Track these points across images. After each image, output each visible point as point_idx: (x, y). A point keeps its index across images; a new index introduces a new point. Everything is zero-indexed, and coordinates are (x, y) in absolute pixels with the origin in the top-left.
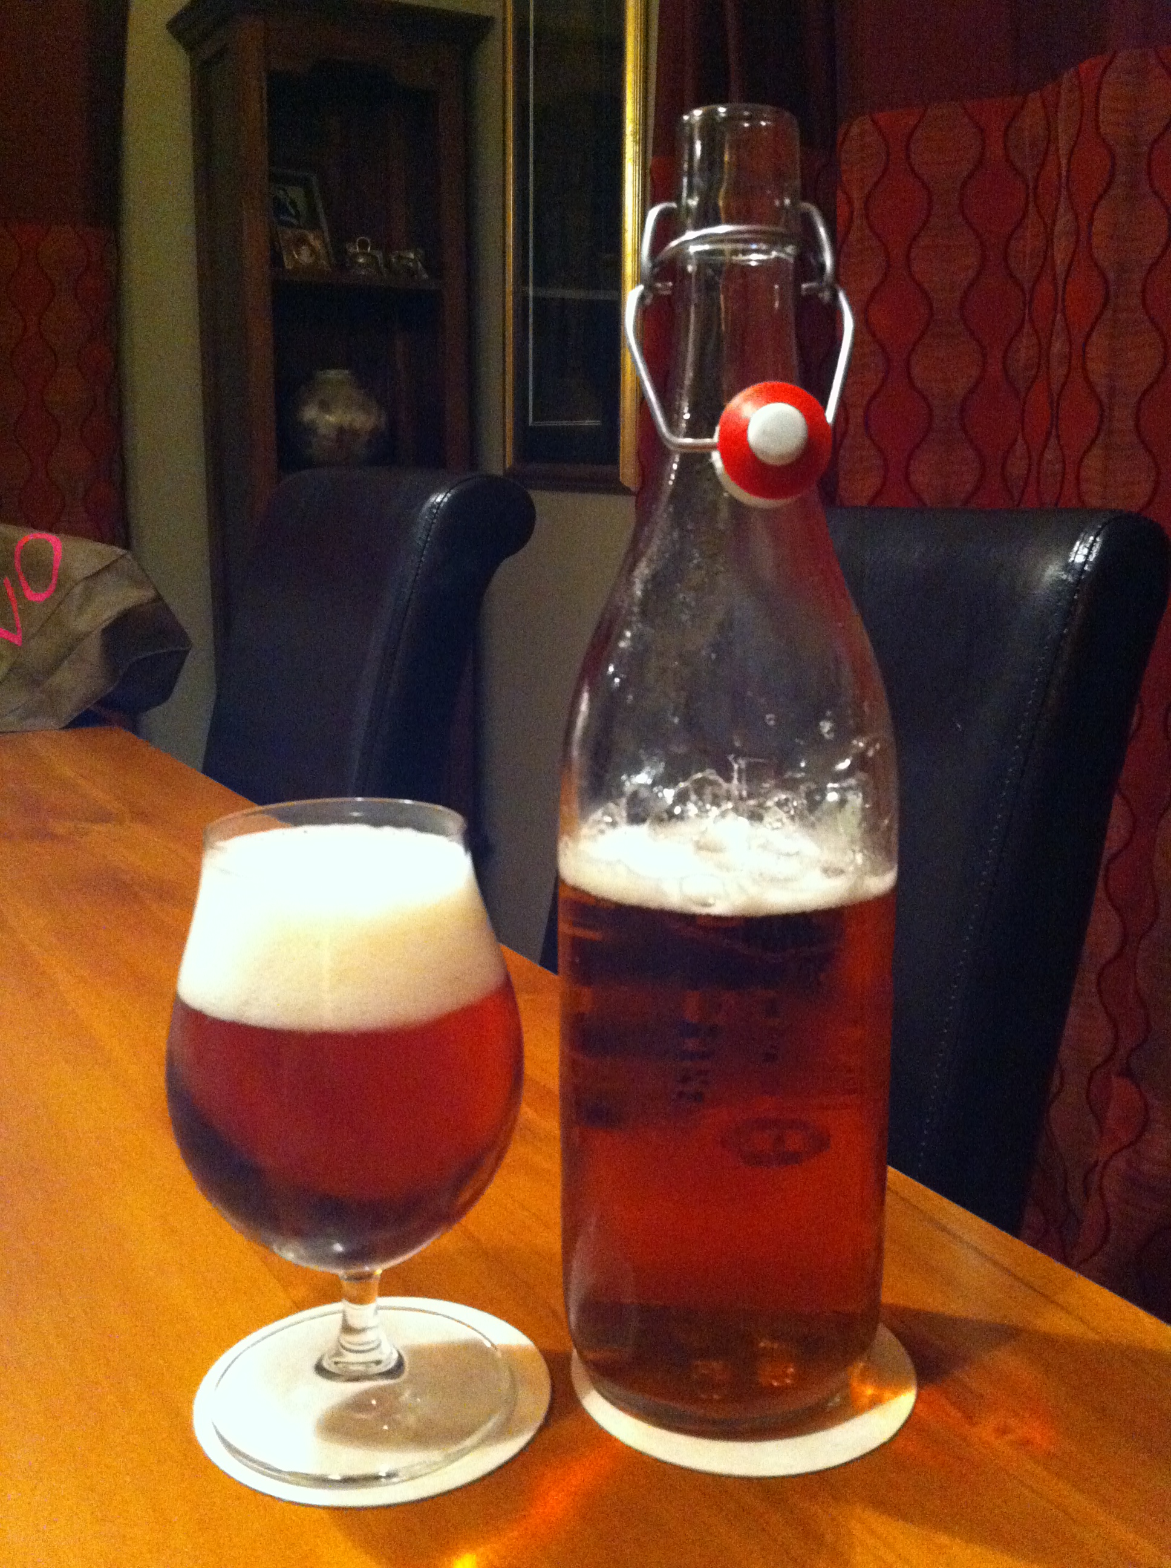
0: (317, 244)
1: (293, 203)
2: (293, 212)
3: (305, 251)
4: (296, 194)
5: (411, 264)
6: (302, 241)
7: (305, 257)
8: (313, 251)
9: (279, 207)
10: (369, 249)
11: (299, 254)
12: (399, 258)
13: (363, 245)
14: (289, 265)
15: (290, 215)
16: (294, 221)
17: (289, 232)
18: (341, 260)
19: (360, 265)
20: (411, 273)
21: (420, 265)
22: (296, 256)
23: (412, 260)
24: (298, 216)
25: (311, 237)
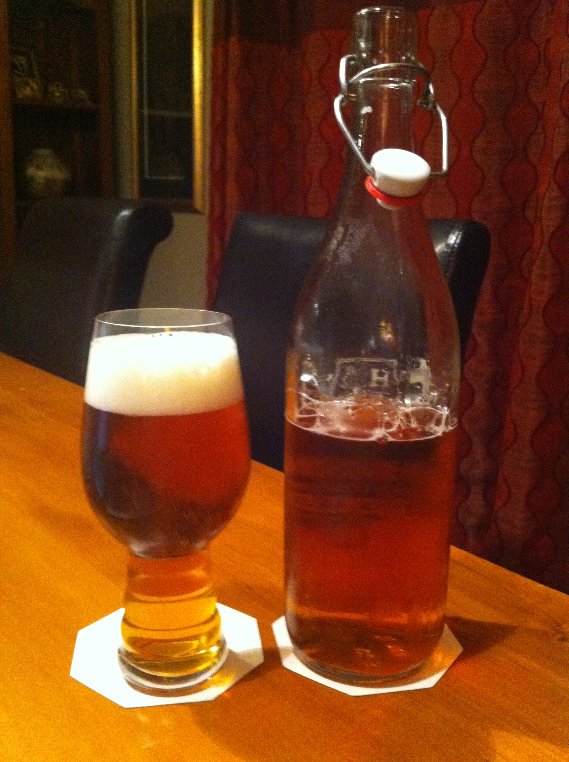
0: (35, 86)
1: (21, 65)
2: (21, 69)
3: (28, 89)
4: (22, 60)
5: (82, 97)
6: (26, 84)
7: (28, 92)
8: (32, 88)
9: (14, 67)
10: (61, 89)
11: (25, 90)
12: (76, 94)
13: (57, 87)
14: (20, 96)
16: (22, 74)
17: (19, 80)
18: (48, 94)
19: (57, 97)
20: (82, 101)
21: (87, 97)
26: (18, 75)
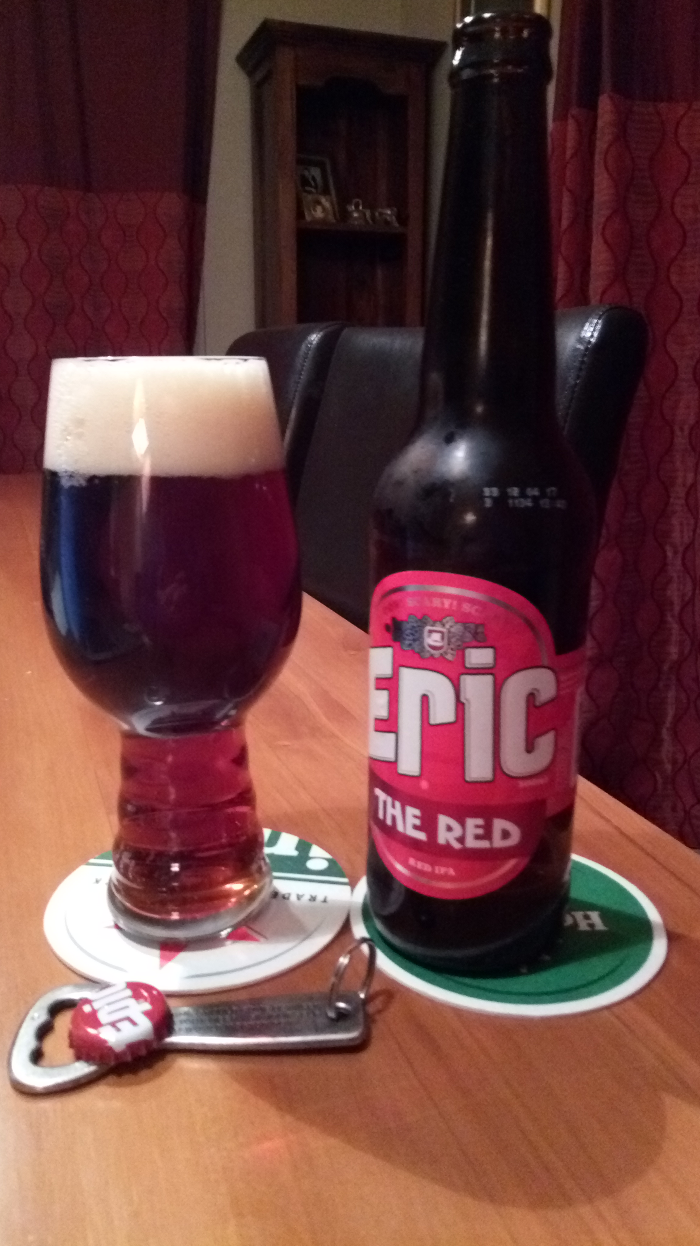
0: (327, 204)
1: (314, 179)
2: (313, 184)
3: (319, 209)
4: (316, 172)
5: (388, 218)
6: (319, 203)
7: (319, 213)
8: (324, 209)
9: (305, 182)
10: (361, 208)
11: (315, 211)
12: (381, 214)
13: (357, 206)
14: (308, 218)
15: (311, 186)
16: (313, 190)
17: (310, 197)
18: (344, 215)
19: (356, 218)
20: (387, 223)
21: (394, 218)
22: (313, 212)
23: (387, 214)
24: (316, 187)
25: (323, 200)
26: (310, 192)
